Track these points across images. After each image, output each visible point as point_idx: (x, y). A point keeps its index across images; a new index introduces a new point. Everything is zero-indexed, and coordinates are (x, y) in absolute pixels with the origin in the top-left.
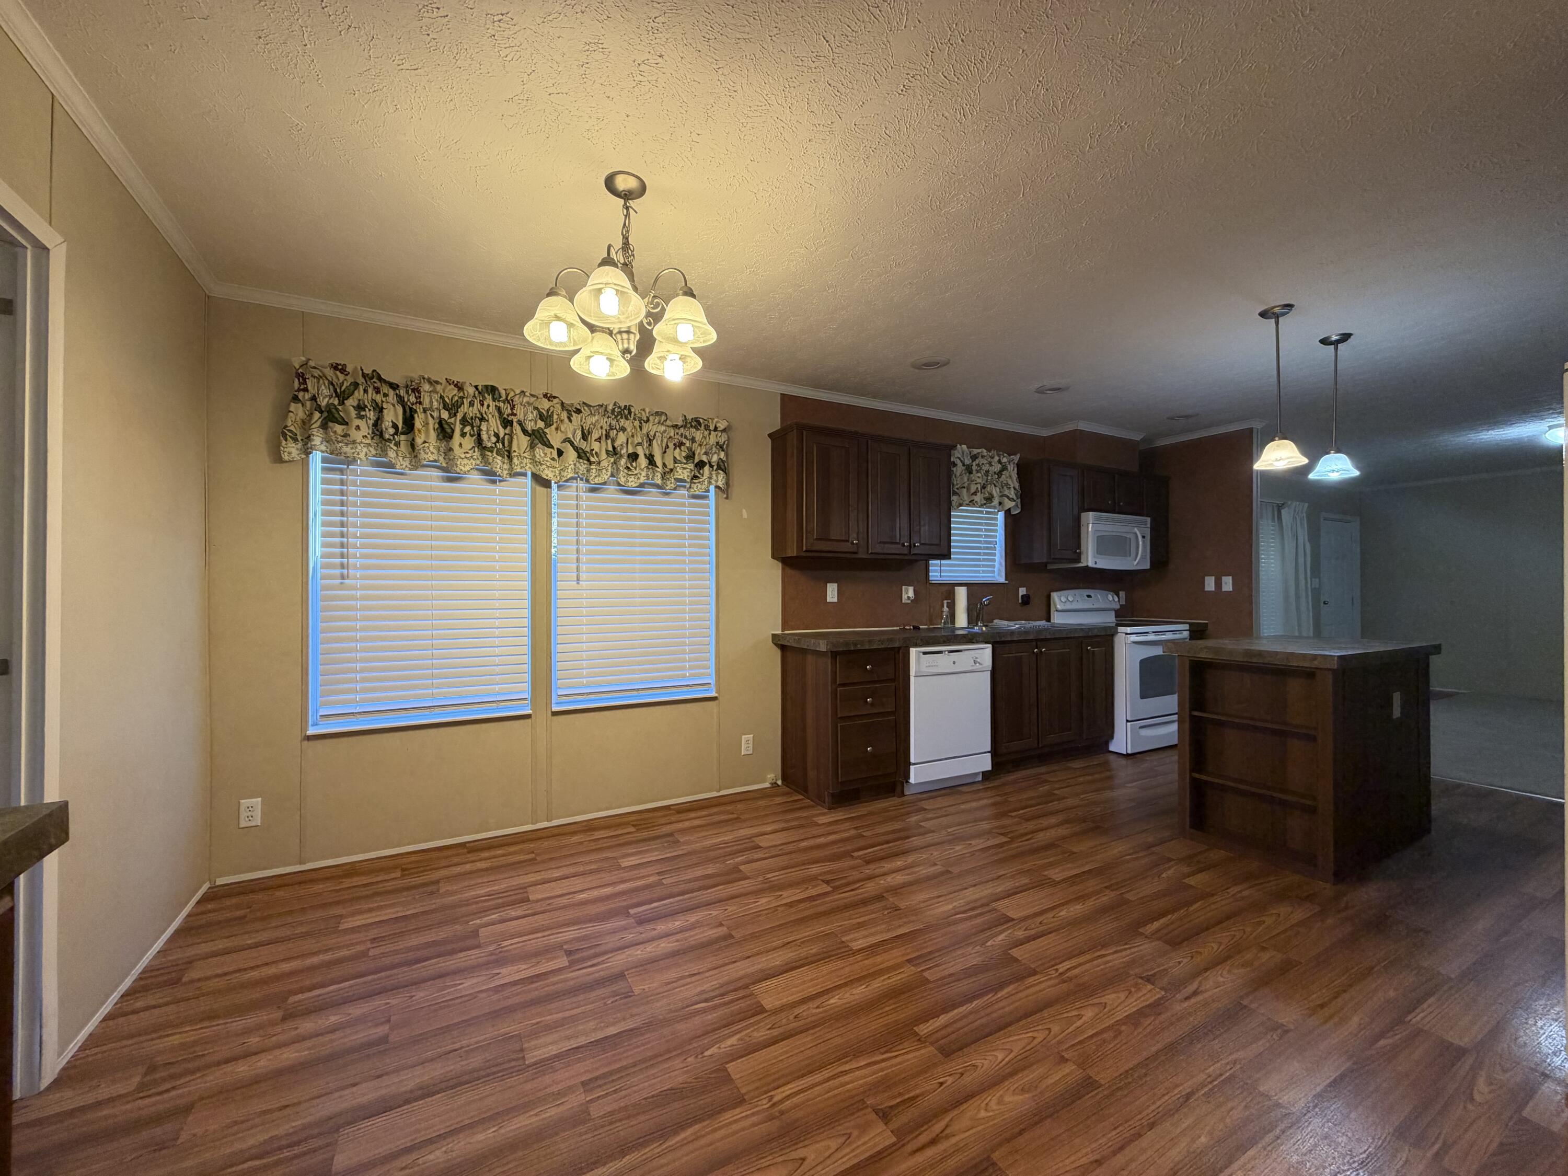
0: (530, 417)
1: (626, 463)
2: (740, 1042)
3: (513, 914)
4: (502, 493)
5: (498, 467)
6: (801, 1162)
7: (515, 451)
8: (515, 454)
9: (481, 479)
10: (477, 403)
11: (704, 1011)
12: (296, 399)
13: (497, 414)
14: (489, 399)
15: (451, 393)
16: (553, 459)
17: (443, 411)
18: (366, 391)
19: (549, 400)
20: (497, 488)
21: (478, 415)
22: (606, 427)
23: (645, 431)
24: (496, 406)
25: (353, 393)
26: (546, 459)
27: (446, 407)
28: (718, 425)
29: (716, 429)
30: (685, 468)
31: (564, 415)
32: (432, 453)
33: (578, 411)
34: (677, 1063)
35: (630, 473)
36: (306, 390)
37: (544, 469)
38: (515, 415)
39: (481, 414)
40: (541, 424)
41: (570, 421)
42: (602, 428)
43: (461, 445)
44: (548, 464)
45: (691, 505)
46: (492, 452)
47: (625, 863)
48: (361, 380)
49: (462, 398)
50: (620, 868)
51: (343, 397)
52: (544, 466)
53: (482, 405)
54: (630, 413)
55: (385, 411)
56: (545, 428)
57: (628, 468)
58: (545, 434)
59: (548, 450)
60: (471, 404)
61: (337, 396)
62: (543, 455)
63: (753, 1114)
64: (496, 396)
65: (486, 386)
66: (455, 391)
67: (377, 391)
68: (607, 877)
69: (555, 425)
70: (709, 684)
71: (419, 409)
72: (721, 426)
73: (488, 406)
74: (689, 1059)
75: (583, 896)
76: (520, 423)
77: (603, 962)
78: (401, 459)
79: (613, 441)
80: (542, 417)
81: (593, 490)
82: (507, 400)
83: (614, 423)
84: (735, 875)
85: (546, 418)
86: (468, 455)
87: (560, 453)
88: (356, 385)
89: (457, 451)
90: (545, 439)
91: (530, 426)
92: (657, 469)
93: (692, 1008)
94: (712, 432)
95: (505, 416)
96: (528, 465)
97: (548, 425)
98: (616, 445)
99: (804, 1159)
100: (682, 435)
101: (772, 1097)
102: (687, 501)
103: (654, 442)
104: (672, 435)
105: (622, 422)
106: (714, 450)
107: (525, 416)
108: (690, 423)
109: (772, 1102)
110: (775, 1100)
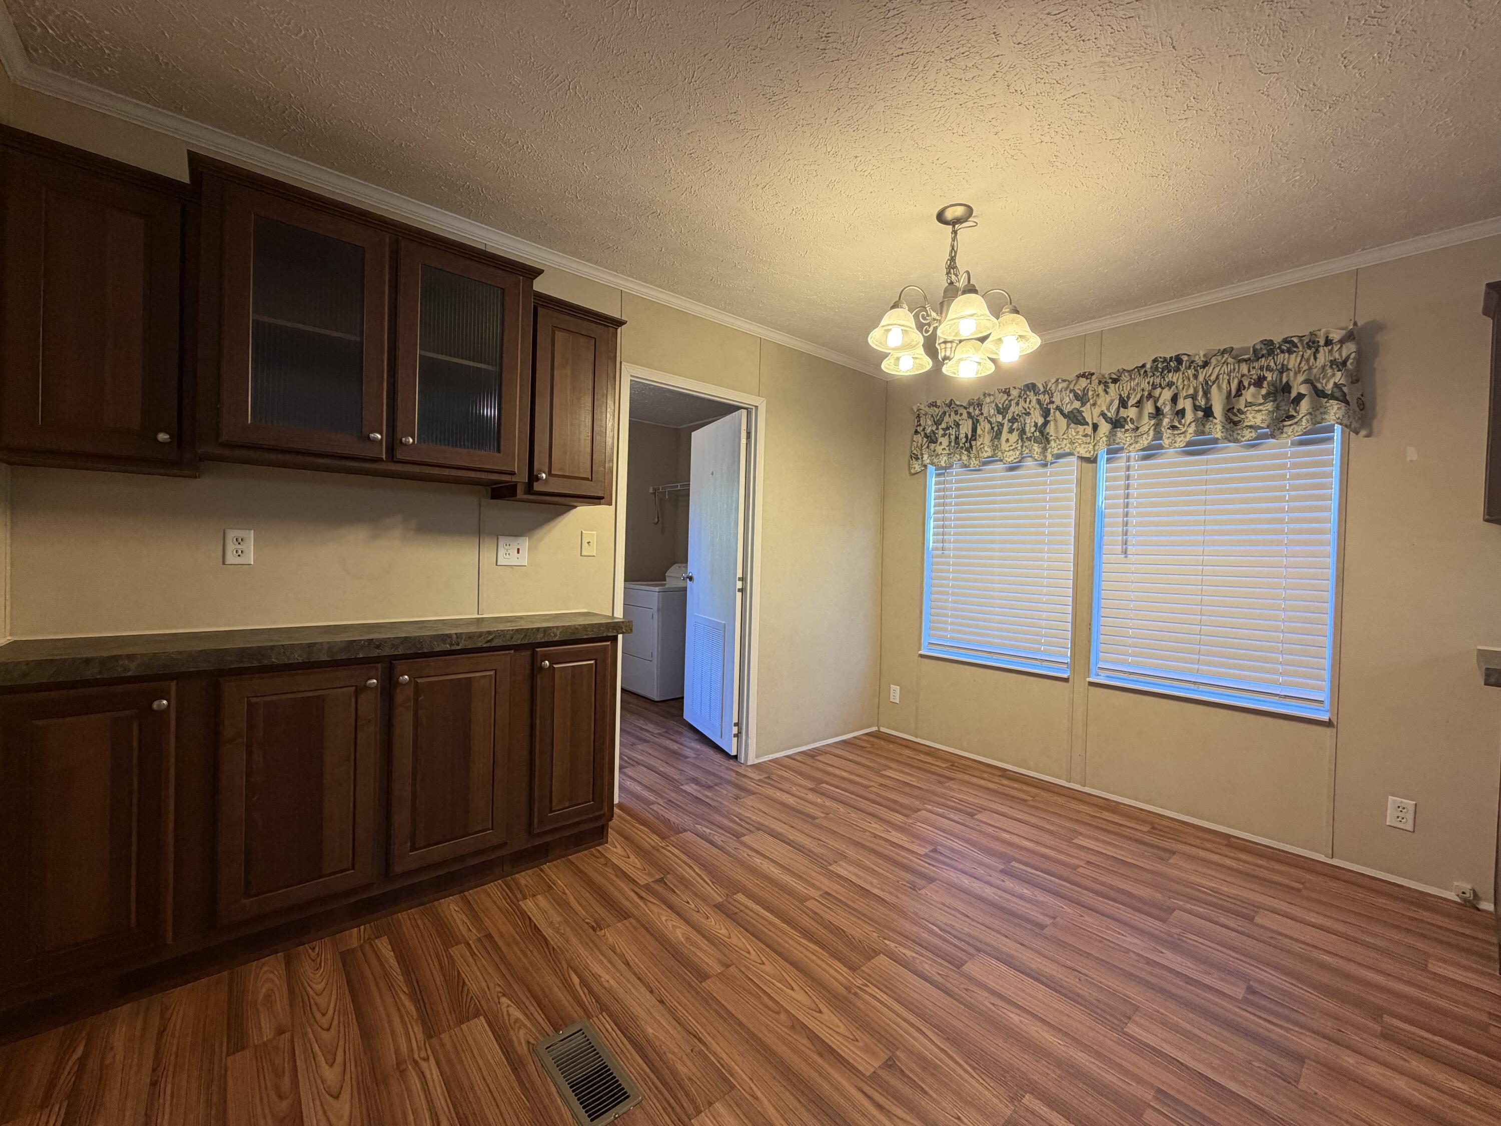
0: (1067, 400)
1: (1172, 421)
2: (911, 958)
4: (1052, 475)
5: (1035, 453)
6: (818, 1010)
7: (1051, 436)
8: (1051, 438)
9: (1036, 465)
10: (1021, 401)
11: (932, 932)
12: (916, 432)
13: (1038, 406)
14: (1031, 395)
15: (1002, 399)
16: (1086, 436)
17: (997, 416)
18: (950, 415)
19: (1087, 379)
20: (1049, 470)
21: (1024, 411)
22: (1148, 388)
23: (1201, 378)
24: (1037, 399)
25: (943, 420)
26: (1078, 437)
27: (999, 412)
28: (1331, 336)
29: (1328, 342)
30: (1260, 411)
31: (1101, 389)
32: (986, 452)
33: (1115, 381)
34: (868, 928)
35: (1176, 432)
36: (920, 425)
37: (1076, 447)
38: (1053, 402)
39: (1026, 410)
40: (1077, 404)
41: (1107, 393)
42: (1143, 390)
43: (1007, 440)
44: (1080, 441)
45: (1295, 455)
46: (1030, 441)
48: (947, 409)
49: (1010, 401)
52: (1077, 444)
53: (1026, 402)
55: (961, 427)
56: (1081, 407)
57: (1174, 427)
58: (1080, 412)
59: (1081, 428)
60: (1017, 404)
61: (936, 424)
62: (1074, 434)
63: (845, 978)
64: (1037, 390)
65: (1027, 386)
66: (1005, 397)
67: (956, 413)
69: (1091, 401)
70: (1322, 702)
71: (981, 419)
72: (1336, 336)
73: (1030, 401)
74: (874, 934)
76: (1058, 408)
77: (937, 867)
78: (974, 459)
79: (1156, 401)
80: (1077, 397)
82: (1044, 392)
83: (1157, 381)
85: (1082, 398)
86: (1012, 448)
87: (1095, 427)
88: (945, 413)
89: (1004, 446)
90: (1080, 418)
91: (1067, 409)
92: (1215, 421)
94: (1321, 349)
95: (1045, 406)
96: (1068, 445)
97: (1083, 404)
98: (1159, 405)
99: (820, 1012)
100: (1261, 368)
101: (866, 985)
102: (1289, 451)
103: (1214, 389)
104: (1245, 371)
105: (1170, 377)
106: (1329, 372)
107: (1061, 401)
108: (1279, 348)
109: (862, 987)
110: (865, 988)
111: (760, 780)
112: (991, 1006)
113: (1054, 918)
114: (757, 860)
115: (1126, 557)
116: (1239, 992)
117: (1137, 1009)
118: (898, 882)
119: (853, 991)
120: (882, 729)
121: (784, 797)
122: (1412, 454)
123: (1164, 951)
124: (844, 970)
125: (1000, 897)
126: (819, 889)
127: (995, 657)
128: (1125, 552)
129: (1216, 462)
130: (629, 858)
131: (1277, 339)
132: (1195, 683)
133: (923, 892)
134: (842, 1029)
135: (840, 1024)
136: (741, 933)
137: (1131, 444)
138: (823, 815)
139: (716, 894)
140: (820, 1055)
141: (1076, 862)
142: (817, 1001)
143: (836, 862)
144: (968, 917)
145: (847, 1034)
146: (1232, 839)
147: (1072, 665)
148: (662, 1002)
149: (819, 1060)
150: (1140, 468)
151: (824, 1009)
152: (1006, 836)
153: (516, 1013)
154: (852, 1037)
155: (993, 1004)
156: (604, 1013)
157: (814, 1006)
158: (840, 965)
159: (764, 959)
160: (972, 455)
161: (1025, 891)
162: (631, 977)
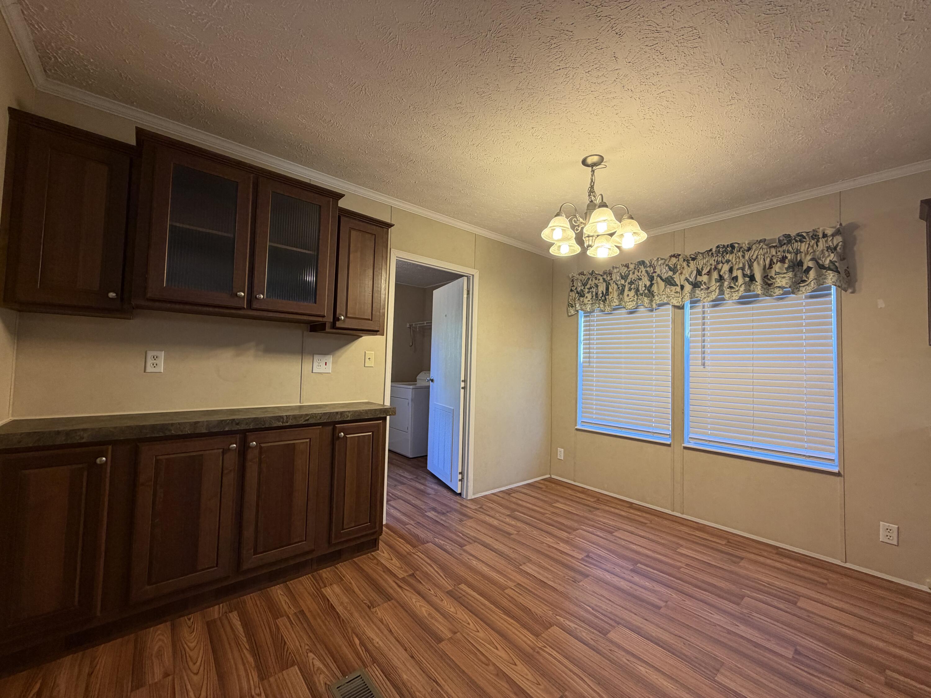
0: (664, 271)
1: (730, 283)
2: (574, 629)
4: (656, 316)
5: (646, 303)
6: (514, 664)
7: (655, 293)
8: (655, 294)
9: (646, 310)
10: (636, 271)
11: (587, 611)
12: (572, 290)
13: (646, 275)
14: (642, 268)
15: (624, 270)
16: (677, 292)
17: (622, 280)
18: (592, 280)
19: (676, 258)
20: (654, 314)
21: (638, 278)
22: (714, 263)
23: (747, 257)
24: (645, 270)
25: (588, 283)
26: (671, 293)
27: (622, 278)
28: (826, 232)
29: (825, 236)
30: (784, 277)
31: (685, 264)
32: (615, 302)
33: (693, 259)
35: (733, 290)
36: (574, 286)
37: (671, 300)
38: (656, 272)
39: (639, 277)
40: (670, 273)
41: (689, 266)
42: (711, 265)
43: (628, 295)
44: (673, 296)
45: (808, 304)
46: (642, 295)
48: (590, 276)
49: (629, 271)
51: (584, 285)
52: (671, 298)
53: (639, 272)
55: (599, 287)
56: (674, 274)
57: (731, 287)
58: (673, 278)
59: (673, 288)
60: (634, 273)
61: (583, 285)
62: (669, 291)
63: (531, 641)
64: (645, 265)
65: (639, 262)
66: (626, 269)
67: (596, 278)
69: (679, 272)
70: (833, 460)
71: (611, 282)
72: (829, 232)
73: (641, 272)
74: (550, 612)
76: (658, 276)
79: (720, 271)
80: (670, 269)
82: (650, 266)
83: (720, 259)
85: (674, 270)
86: (631, 300)
87: (682, 287)
88: (589, 279)
89: (626, 299)
90: (673, 282)
91: (665, 276)
92: (757, 283)
93: (586, 606)
94: (821, 240)
95: (651, 274)
96: (665, 298)
98: (721, 273)
99: (516, 665)
100: (784, 251)
101: (545, 647)
102: (804, 302)
103: (755, 264)
104: (774, 253)
105: (728, 257)
106: (827, 254)
107: (661, 272)
108: (795, 239)
109: (543, 648)
110: (545, 649)
111: (476, 509)
112: (627, 662)
113: (666, 602)
114: (474, 562)
116: (789, 654)
117: (722, 664)
118: (564, 577)
119: (536, 651)
120: (553, 476)
121: (491, 520)
122: (881, 304)
123: (738, 624)
124: (531, 637)
125: (631, 587)
126: (514, 581)
127: (623, 430)
128: (704, 364)
129: (758, 308)
130: (392, 560)
131: (793, 234)
132: (751, 448)
133: (581, 584)
134: (530, 677)
135: (528, 672)
136: (463, 610)
137: (705, 298)
138: (516, 532)
139: (448, 585)
140: (515, 694)
141: (679, 564)
142: (513, 657)
143: (524, 564)
144: (610, 600)
145: (533, 679)
146: (779, 549)
147: (673, 436)
148: (412, 657)
150: (711, 312)
151: (518, 663)
152: (634, 547)
153: (318, 663)
154: (536, 682)
155: (628, 660)
156: (375, 664)
157: (511, 661)
158: (528, 633)
159: (479, 628)
160: (606, 305)
161: (647, 583)
162: (393, 640)
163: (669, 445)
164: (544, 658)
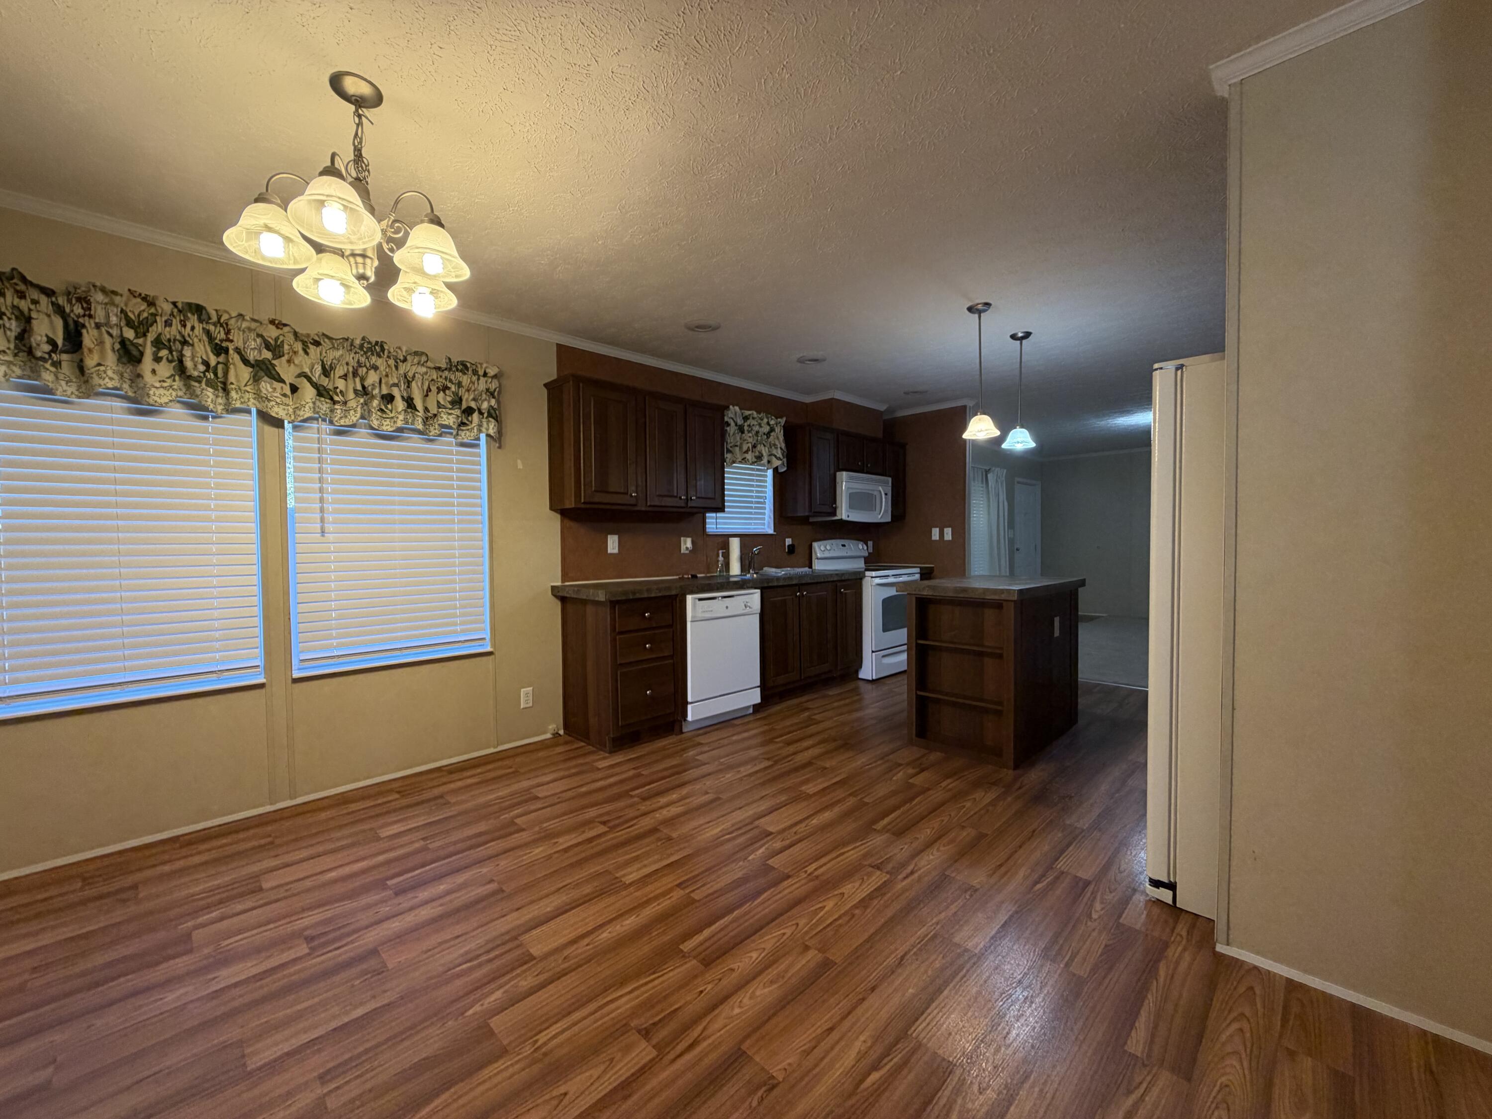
0: (253, 345)
1: (379, 405)
2: (505, 995)
3: (240, 907)
4: (216, 431)
5: (209, 400)
7: (232, 383)
8: (233, 386)
9: (187, 414)
10: (176, 322)
11: (470, 970)
13: (205, 338)
14: (193, 320)
15: (137, 308)
16: (285, 395)
17: (125, 329)
19: (277, 328)
20: (210, 425)
21: (178, 337)
22: (353, 363)
23: (401, 371)
24: (203, 329)
26: (275, 395)
27: (130, 323)
28: (488, 371)
29: (485, 375)
31: (298, 346)
32: (111, 379)
33: (317, 344)
35: (384, 416)
37: (272, 406)
38: (232, 341)
39: (183, 337)
40: (268, 355)
41: (307, 353)
42: (347, 364)
43: (154, 372)
44: (278, 400)
45: (458, 453)
46: (200, 382)
47: (385, 832)
49: (154, 315)
50: (379, 839)
52: (273, 403)
53: (184, 326)
54: (383, 350)
55: (34, 322)
56: (273, 359)
57: (381, 410)
58: (273, 366)
59: (278, 385)
60: (168, 324)
62: (270, 390)
64: (204, 317)
65: (189, 305)
66: (144, 306)
67: (21, 296)
68: (362, 851)
69: (286, 357)
70: (483, 639)
71: (89, 324)
72: (492, 372)
73: (193, 328)
74: (451, 1022)
75: (333, 874)
76: (238, 351)
77: (352, 942)
78: (63, 383)
79: (363, 379)
80: (268, 347)
81: (339, 433)
82: (218, 323)
83: (363, 359)
84: (509, 829)
85: (275, 348)
86: (165, 385)
87: (294, 389)
89: (148, 377)
90: (274, 372)
91: (252, 356)
92: (417, 413)
93: (456, 970)
94: (482, 378)
95: (217, 341)
96: (252, 400)
97: (278, 355)
98: (366, 384)
99: (566, 1094)
100: (446, 378)
101: (536, 1041)
102: (455, 449)
103: (414, 384)
104: (435, 377)
105: (374, 359)
106: (484, 396)
107: (245, 343)
108: (456, 366)
109: (536, 1046)
110: (539, 1043)
115: (323, 536)
122: (520, 465)
125: (441, 905)
128: (323, 532)
129: (398, 448)
131: (455, 360)
134: (596, 1072)
135: (587, 1074)
137: (341, 418)
140: (626, 1098)
142: (547, 1097)
144: (458, 937)
145: (602, 1067)
149: (635, 1097)
150: (332, 443)
151: (562, 1090)
154: (608, 1063)
157: (554, 1102)
158: (490, 1068)
161: (442, 887)
162: (847, 1024)
163: (261, 686)
164: (560, 1045)
